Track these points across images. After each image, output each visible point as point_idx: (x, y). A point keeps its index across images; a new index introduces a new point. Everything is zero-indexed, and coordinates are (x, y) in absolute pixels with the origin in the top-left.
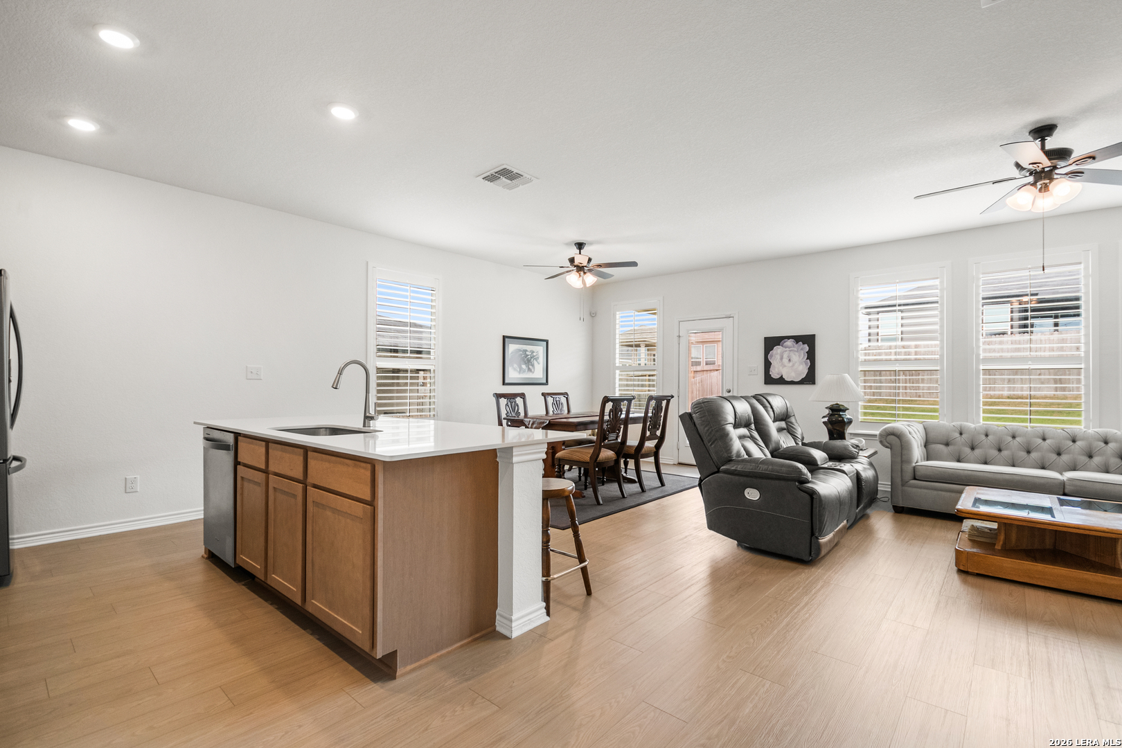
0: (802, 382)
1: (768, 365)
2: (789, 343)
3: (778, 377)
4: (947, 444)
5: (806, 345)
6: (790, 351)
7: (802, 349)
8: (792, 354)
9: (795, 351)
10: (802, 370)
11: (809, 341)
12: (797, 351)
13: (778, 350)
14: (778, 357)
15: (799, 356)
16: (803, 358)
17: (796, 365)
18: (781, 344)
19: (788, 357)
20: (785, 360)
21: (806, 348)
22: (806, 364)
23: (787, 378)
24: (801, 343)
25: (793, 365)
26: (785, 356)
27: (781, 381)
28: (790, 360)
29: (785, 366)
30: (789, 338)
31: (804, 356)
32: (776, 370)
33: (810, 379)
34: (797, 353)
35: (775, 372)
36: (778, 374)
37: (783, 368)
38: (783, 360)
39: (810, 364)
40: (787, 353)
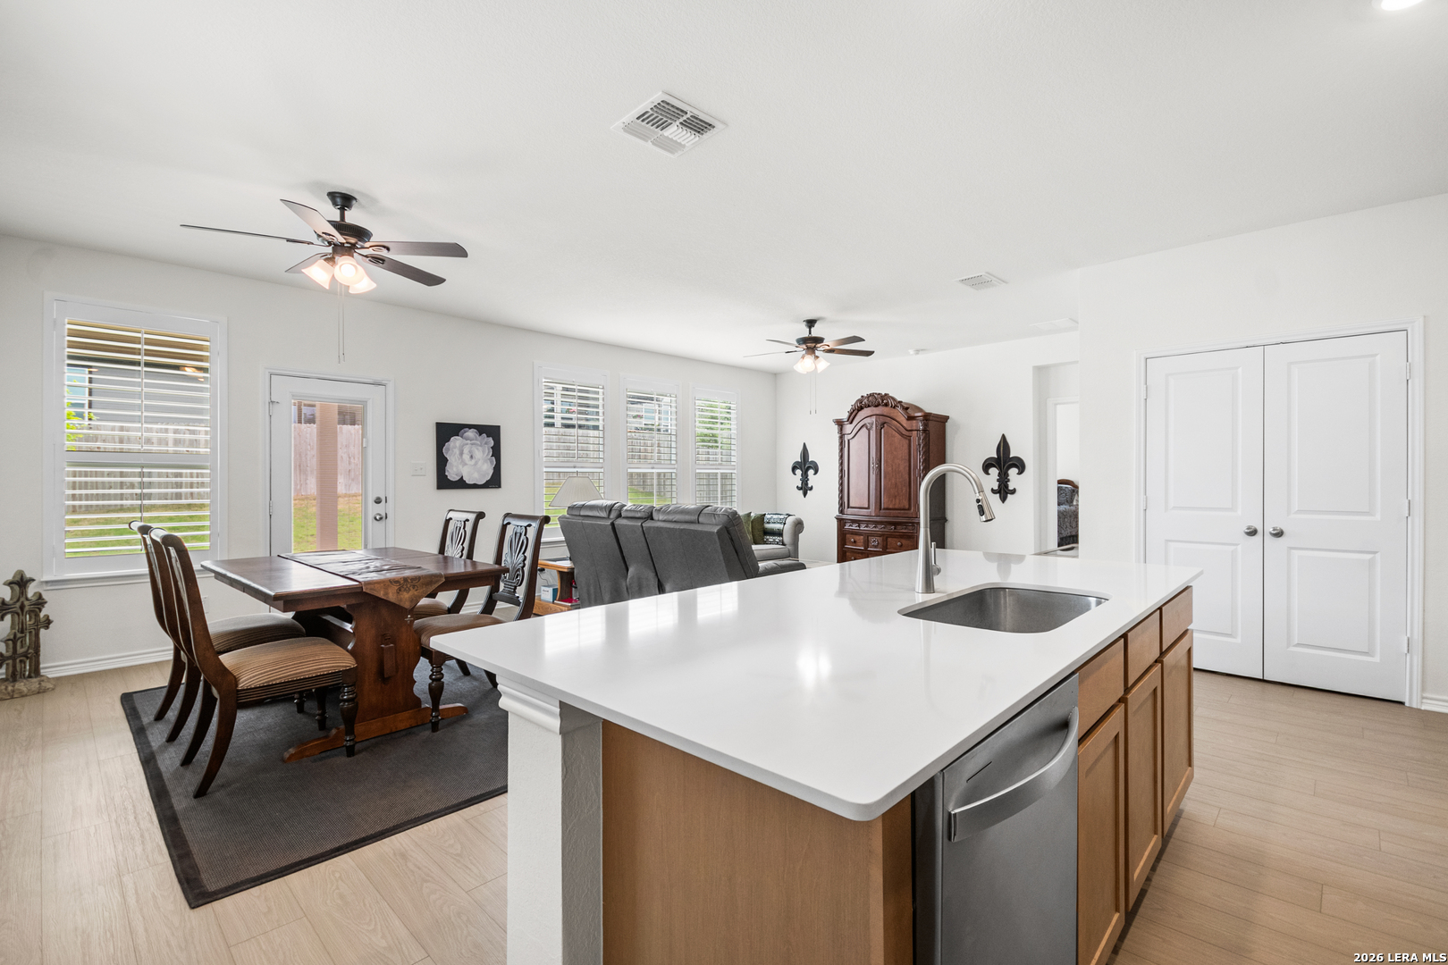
0: (487, 485)
1: (442, 462)
2: (471, 433)
3: (458, 478)
5: (491, 439)
6: (472, 444)
7: (486, 443)
8: (474, 448)
9: (477, 445)
10: (486, 472)
11: (492, 432)
12: (481, 446)
13: (455, 442)
14: (457, 452)
15: (483, 452)
16: (487, 456)
17: (480, 463)
18: (460, 434)
19: (470, 452)
20: (466, 457)
21: (491, 442)
22: (491, 462)
23: (468, 480)
24: (484, 435)
25: (476, 464)
26: (466, 450)
27: (461, 484)
28: (472, 457)
29: (466, 464)
30: (470, 427)
31: (489, 452)
32: (455, 469)
33: (495, 482)
34: (480, 448)
35: (452, 473)
36: (456, 475)
37: (463, 467)
38: (464, 456)
39: (494, 464)
40: (468, 446)
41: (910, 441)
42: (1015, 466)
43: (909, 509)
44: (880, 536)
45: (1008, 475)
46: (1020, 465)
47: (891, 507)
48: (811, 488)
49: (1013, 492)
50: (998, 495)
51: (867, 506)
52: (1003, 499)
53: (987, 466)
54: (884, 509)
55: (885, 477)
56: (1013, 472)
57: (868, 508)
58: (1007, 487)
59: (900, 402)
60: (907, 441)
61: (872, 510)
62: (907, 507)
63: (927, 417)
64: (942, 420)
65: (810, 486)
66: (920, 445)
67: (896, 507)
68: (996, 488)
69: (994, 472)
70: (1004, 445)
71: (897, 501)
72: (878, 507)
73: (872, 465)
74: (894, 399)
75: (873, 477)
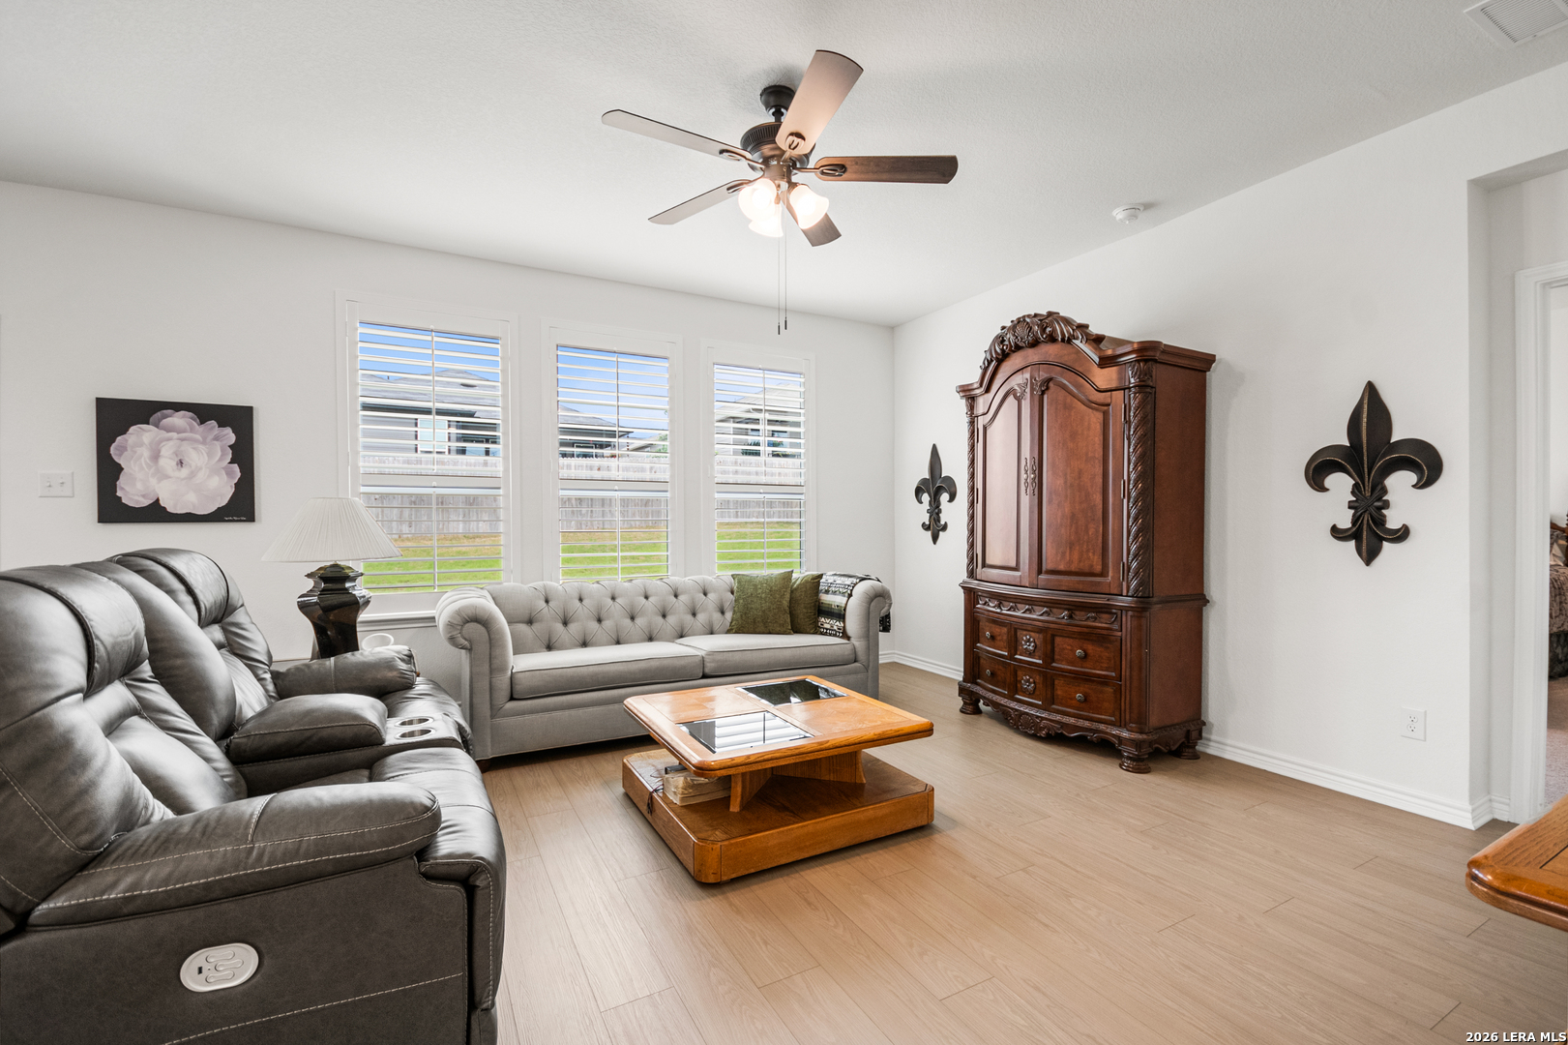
0: (218, 516)
1: (108, 472)
2: (179, 419)
3: (145, 502)
4: (530, 622)
5: (229, 429)
6: (182, 440)
7: (216, 438)
8: (187, 447)
9: (196, 441)
10: (220, 489)
11: (238, 420)
12: (204, 442)
13: (138, 440)
14: (145, 453)
15: (210, 455)
16: (220, 460)
17: (201, 476)
18: (151, 420)
19: (176, 453)
20: (167, 463)
21: (230, 436)
22: (229, 474)
23: (171, 505)
24: (214, 421)
25: (192, 475)
26: (167, 450)
27: (154, 513)
28: (181, 463)
29: (168, 477)
30: (177, 407)
31: (225, 455)
32: (139, 486)
33: (240, 507)
34: (201, 447)
35: (132, 491)
36: (143, 496)
37: (160, 480)
38: (162, 462)
39: (239, 475)
40: (171, 443)
41: (1106, 414)
42: (1406, 464)
43: (1103, 574)
44: (1040, 630)
45: (1385, 491)
46: (1426, 464)
47: (1062, 567)
48: (944, 528)
49: (1402, 535)
50: (1353, 543)
51: (1013, 564)
52: (1369, 555)
53: (1318, 471)
54: (1049, 572)
55: (1050, 502)
56: (1400, 484)
57: (1016, 569)
58: (1380, 521)
59: (1083, 327)
60: (1100, 416)
61: (1025, 572)
62: (1098, 568)
63: (1150, 354)
64: (1197, 365)
65: (942, 523)
66: (1128, 422)
67: (1073, 568)
68: (1345, 521)
69: (1341, 484)
70: (1372, 410)
71: (1076, 556)
72: (1035, 566)
73: (1024, 476)
74: (1067, 321)
75: (1025, 500)
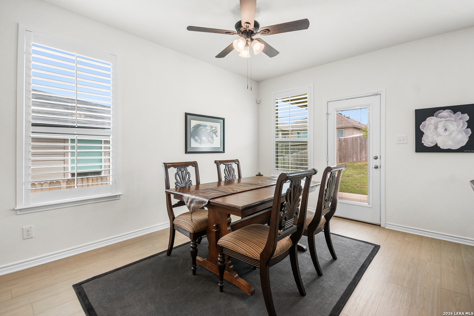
0: (462, 150)
1: (419, 134)
2: (445, 113)
3: (432, 145)
5: (466, 115)
6: (446, 121)
7: (461, 119)
8: (448, 123)
9: (452, 121)
10: (462, 139)
11: (470, 110)
12: (455, 121)
13: (430, 121)
14: (432, 127)
15: (458, 126)
16: (462, 127)
17: (454, 134)
18: (435, 115)
19: (444, 126)
20: (441, 130)
21: (467, 117)
22: (466, 133)
23: (442, 147)
24: (459, 113)
25: (451, 134)
26: (440, 125)
27: (436, 149)
28: (446, 130)
29: (441, 135)
30: (444, 108)
31: (464, 125)
32: (430, 139)
34: (454, 123)
35: (427, 142)
36: (431, 143)
37: (438, 137)
38: (438, 130)
39: (471, 133)
40: (442, 122)
